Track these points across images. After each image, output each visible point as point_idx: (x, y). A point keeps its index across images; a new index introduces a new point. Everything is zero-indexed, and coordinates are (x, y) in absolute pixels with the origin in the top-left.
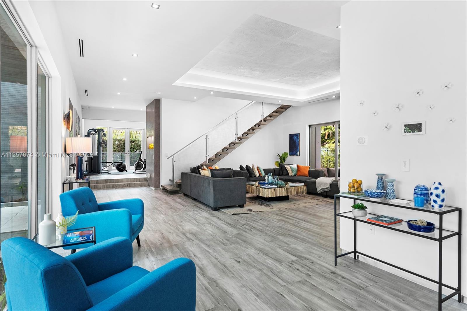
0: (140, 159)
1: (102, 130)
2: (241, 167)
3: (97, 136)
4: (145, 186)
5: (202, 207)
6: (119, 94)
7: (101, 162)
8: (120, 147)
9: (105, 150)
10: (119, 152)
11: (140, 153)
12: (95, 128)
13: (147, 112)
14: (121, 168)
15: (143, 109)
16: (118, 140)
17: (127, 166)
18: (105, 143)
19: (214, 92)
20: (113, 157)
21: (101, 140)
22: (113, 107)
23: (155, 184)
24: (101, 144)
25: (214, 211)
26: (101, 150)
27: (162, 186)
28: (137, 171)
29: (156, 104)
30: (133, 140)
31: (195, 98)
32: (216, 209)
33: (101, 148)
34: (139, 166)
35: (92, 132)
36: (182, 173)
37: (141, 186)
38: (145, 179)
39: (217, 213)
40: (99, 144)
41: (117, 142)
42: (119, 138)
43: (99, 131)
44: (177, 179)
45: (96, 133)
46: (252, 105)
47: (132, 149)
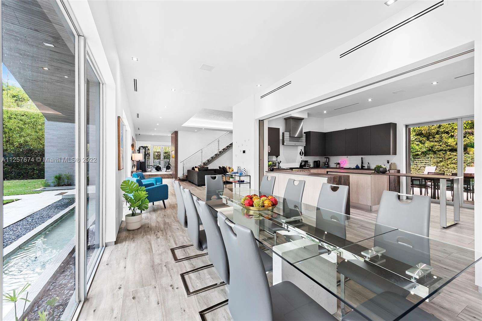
0: (169, 163)
1: (147, 147)
2: (220, 167)
3: (144, 150)
4: (170, 178)
5: (194, 185)
6: (155, 129)
7: (146, 165)
8: (158, 157)
9: (149, 158)
10: (157, 159)
11: (169, 160)
12: (143, 146)
13: (171, 136)
14: (158, 169)
15: (170, 135)
16: (157, 152)
17: (161, 168)
18: (149, 154)
19: (205, 128)
20: (154, 163)
21: (147, 152)
22: (153, 135)
23: (175, 176)
24: (146, 155)
25: (198, 186)
26: (147, 158)
27: (179, 177)
28: (167, 170)
29: (176, 133)
30: (166, 152)
31: (196, 131)
32: (199, 186)
33: (147, 157)
34: (168, 168)
35: (141, 148)
36: (188, 170)
37: (168, 178)
38: (171, 175)
39: (199, 188)
40: (145, 155)
41: (156, 153)
42: (157, 151)
43: (145, 148)
44: (186, 174)
45: (143, 148)
46: (227, 134)
47: (165, 158)
